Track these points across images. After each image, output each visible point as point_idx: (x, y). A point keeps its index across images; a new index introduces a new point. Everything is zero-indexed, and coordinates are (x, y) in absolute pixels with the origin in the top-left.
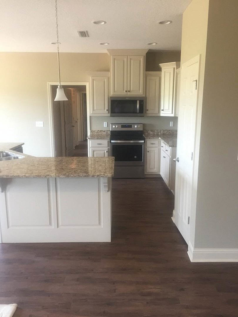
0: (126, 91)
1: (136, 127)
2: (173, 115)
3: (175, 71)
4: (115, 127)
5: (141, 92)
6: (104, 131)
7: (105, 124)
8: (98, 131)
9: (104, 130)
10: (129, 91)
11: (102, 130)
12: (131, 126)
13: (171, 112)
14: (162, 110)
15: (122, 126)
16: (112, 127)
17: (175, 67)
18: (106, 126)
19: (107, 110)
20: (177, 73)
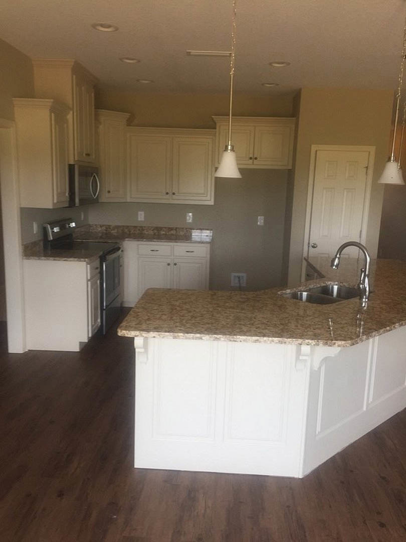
0: (86, 155)
7: (35, 227)
8: (32, 243)
16: (52, 231)
18: (37, 229)
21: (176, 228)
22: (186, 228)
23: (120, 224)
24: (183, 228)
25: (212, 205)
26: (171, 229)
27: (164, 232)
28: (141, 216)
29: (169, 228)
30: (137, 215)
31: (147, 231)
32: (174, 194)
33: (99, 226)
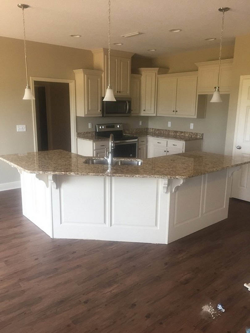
0: (117, 92)
1: (118, 126)
2: (155, 115)
3: (157, 76)
4: (102, 127)
5: (128, 93)
6: (90, 133)
7: (90, 126)
8: (84, 132)
9: (89, 131)
10: (120, 92)
11: (88, 132)
12: (114, 126)
13: (153, 112)
14: (144, 110)
15: (107, 126)
16: (99, 128)
17: (157, 73)
18: (91, 127)
19: (100, 111)
20: (158, 78)
21: (184, 132)
22: (189, 132)
23: (160, 129)
24: (187, 132)
25: (195, 118)
26: (182, 132)
27: (179, 134)
28: (169, 124)
29: (181, 132)
30: (168, 123)
31: (171, 133)
32: (177, 111)
33: (151, 129)
